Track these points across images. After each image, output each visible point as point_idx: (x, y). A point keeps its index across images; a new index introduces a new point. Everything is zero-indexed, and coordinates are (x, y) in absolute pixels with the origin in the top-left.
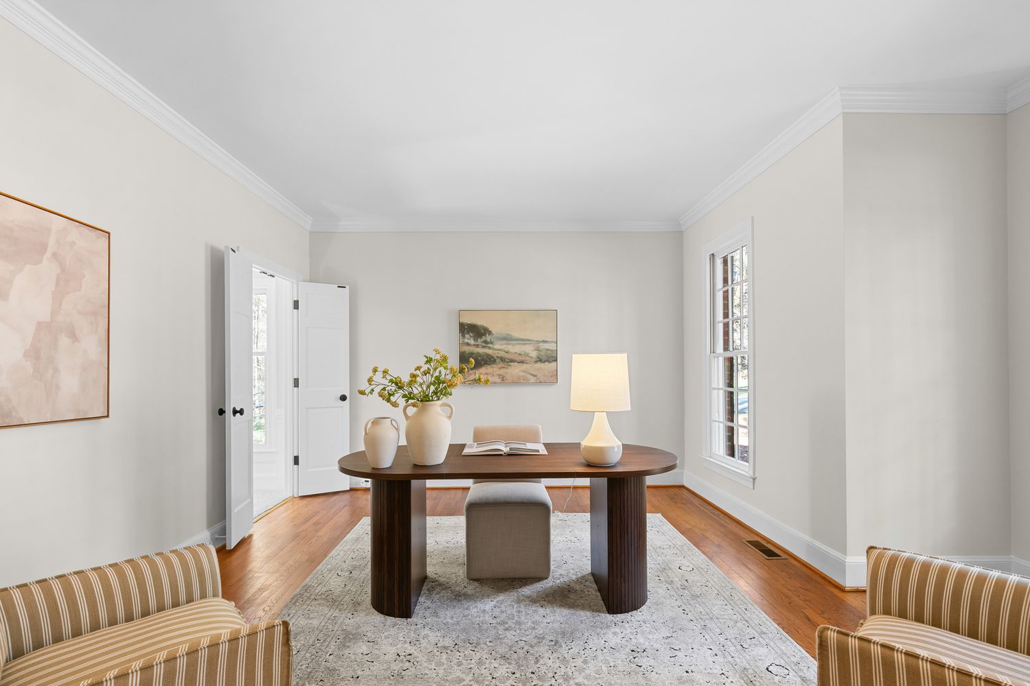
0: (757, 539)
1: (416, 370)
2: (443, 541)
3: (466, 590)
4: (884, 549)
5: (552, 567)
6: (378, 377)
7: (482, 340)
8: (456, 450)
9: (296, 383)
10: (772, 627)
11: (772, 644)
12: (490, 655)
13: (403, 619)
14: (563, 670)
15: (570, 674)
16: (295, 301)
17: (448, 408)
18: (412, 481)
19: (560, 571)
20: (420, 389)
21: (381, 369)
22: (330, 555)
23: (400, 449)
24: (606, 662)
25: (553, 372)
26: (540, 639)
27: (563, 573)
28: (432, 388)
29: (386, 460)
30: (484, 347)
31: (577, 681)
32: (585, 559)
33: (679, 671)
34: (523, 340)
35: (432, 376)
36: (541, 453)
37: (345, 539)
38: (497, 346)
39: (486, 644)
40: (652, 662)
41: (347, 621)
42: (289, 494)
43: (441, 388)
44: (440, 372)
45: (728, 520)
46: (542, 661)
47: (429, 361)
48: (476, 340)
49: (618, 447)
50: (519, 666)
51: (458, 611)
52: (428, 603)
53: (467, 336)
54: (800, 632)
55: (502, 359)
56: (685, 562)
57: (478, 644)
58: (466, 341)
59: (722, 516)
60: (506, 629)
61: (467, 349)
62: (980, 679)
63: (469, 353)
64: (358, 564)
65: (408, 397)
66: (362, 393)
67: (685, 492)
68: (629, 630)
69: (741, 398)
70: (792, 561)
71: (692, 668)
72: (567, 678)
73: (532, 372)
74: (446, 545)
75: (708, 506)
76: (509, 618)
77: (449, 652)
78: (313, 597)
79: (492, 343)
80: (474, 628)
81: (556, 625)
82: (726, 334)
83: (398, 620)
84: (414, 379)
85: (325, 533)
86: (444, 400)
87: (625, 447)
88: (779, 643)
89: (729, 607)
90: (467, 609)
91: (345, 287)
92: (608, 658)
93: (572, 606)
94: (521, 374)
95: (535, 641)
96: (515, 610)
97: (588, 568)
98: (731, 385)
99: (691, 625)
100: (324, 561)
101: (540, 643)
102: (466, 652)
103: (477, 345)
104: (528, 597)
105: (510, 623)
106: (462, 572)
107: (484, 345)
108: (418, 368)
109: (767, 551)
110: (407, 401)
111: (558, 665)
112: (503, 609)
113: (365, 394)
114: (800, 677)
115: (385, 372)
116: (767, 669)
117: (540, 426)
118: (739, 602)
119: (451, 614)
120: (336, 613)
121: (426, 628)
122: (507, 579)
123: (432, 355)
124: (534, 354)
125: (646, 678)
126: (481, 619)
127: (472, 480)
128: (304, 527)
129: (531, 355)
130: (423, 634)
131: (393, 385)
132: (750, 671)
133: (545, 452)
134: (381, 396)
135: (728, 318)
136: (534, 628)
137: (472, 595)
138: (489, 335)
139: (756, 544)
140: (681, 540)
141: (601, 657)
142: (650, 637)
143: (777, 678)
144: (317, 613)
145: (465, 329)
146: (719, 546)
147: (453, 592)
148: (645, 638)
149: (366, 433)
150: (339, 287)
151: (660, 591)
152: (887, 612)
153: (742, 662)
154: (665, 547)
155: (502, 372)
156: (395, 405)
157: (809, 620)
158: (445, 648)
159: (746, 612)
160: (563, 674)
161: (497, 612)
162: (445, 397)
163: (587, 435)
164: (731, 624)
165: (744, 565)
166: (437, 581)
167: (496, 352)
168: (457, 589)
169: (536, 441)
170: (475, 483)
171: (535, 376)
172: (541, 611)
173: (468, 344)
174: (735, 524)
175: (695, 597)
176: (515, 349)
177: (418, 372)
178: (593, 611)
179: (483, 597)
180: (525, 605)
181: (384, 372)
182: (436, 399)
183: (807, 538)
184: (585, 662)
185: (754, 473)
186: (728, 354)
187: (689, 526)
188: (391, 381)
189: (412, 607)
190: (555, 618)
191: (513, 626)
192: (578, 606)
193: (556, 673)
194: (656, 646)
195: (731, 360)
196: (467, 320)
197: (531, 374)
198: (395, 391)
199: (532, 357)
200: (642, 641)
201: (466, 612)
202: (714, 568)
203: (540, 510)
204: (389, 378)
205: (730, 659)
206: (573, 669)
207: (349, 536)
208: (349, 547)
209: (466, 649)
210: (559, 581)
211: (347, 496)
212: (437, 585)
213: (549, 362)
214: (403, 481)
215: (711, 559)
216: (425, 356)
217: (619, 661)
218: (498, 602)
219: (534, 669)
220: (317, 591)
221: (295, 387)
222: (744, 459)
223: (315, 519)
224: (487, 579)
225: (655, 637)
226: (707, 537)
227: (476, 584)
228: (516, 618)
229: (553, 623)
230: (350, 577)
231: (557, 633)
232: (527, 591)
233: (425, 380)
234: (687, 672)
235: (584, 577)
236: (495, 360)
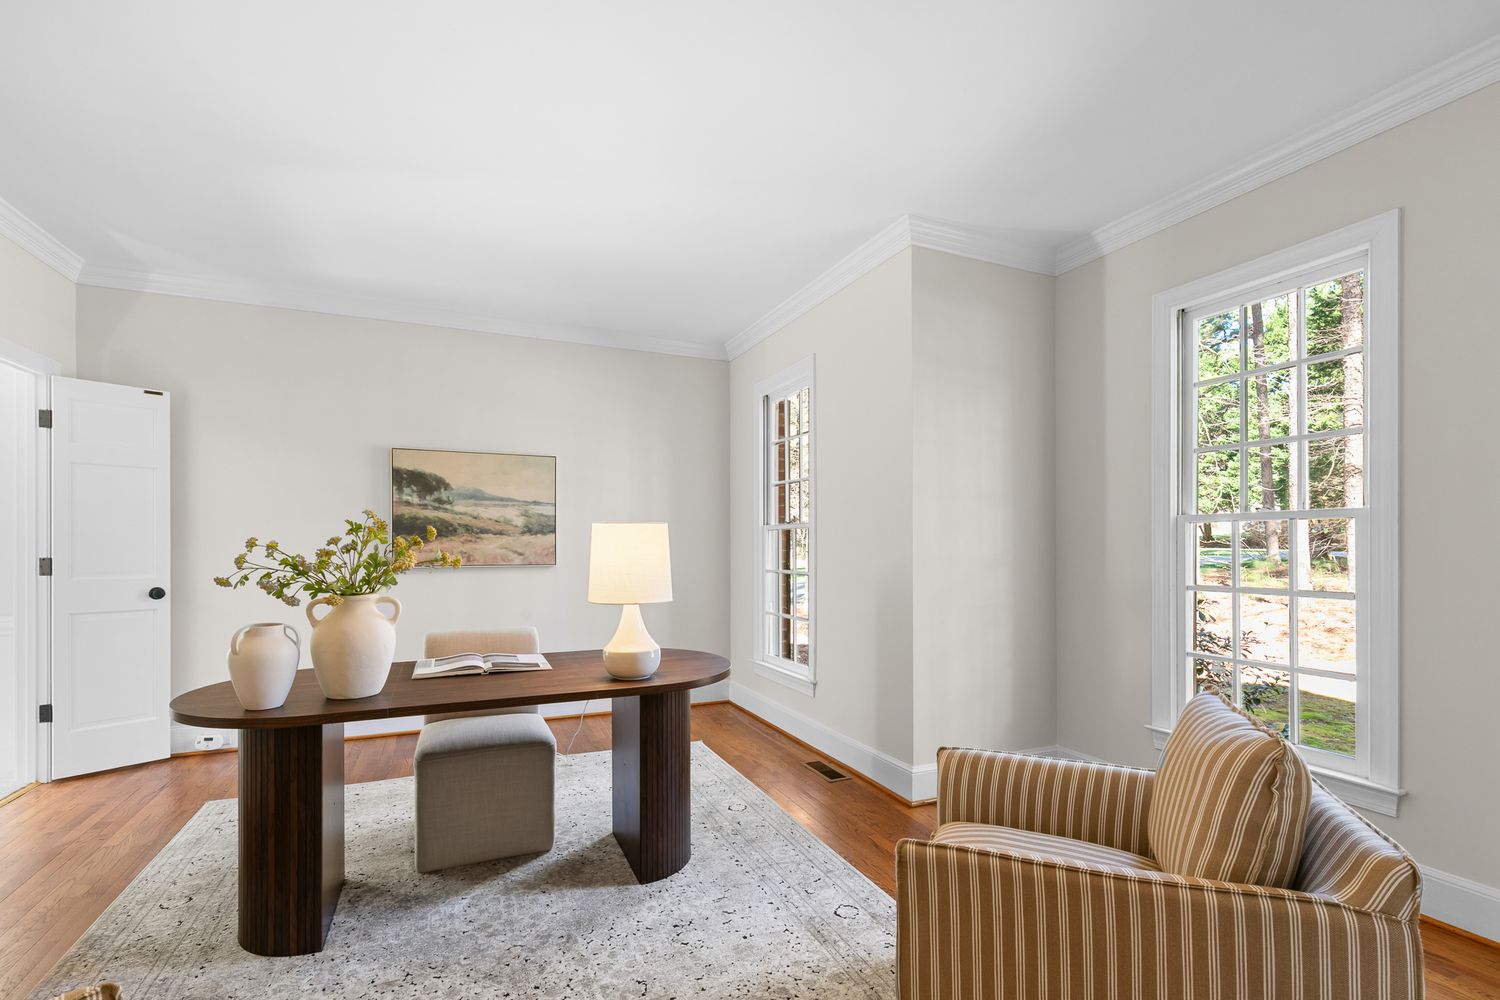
0: (818, 759)
1: (329, 543)
2: (370, 820)
3: (417, 890)
4: (954, 748)
5: (556, 834)
6: (257, 556)
7: (433, 497)
8: (402, 671)
9: (46, 567)
10: (839, 862)
11: (839, 882)
12: (466, 978)
13: (306, 956)
14: (581, 973)
15: (592, 976)
16: (41, 412)
17: (391, 605)
18: (324, 726)
19: (567, 837)
20: (338, 575)
21: (263, 541)
22: (141, 875)
23: (301, 675)
24: (642, 948)
25: (549, 549)
26: (544, 938)
27: (571, 839)
28: (362, 573)
29: (276, 695)
30: (436, 509)
31: (602, 983)
32: (603, 816)
33: (735, 939)
34: (502, 499)
35: (360, 555)
36: (542, 667)
37: (170, 844)
38: (458, 508)
39: (459, 964)
40: (701, 935)
41: (191, 982)
42: (28, 778)
43: (379, 574)
44: (376, 548)
45: (784, 740)
46: (549, 969)
47: (355, 529)
48: (421, 496)
49: (655, 652)
50: (515, 984)
51: (406, 924)
52: (352, 922)
53: (407, 490)
54: (868, 862)
55: (468, 529)
56: (736, 800)
57: (445, 966)
58: (405, 498)
59: (777, 735)
60: (491, 935)
61: (406, 511)
62: (1040, 864)
63: (411, 518)
64: (203, 883)
65: (315, 589)
66: (222, 582)
67: (731, 709)
68: (669, 900)
69: (799, 583)
70: (857, 780)
71: (750, 931)
72: (587, 983)
73: (515, 549)
74: (376, 826)
75: (761, 726)
76: (493, 918)
77: (396, 988)
78: (108, 955)
79: (450, 503)
80: (438, 944)
81: (567, 915)
82: (782, 500)
83: (297, 960)
84: (324, 559)
85: (122, 841)
86: (382, 592)
87: (665, 652)
88: (847, 880)
89: (790, 847)
90: (422, 918)
91: (160, 394)
92: (643, 943)
93: (589, 883)
94: (499, 551)
95: (537, 942)
96: (502, 904)
97: (606, 825)
98: (787, 566)
99: (746, 879)
100: (127, 889)
101: (544, 944)
102: (426, 983)
103: (425, 505)
104: (521, 883)
105: (496, 925)
106: (408, 865)
107: (437, 505)
108: (334, 541)
109: (829, 771)
110: (314, 596)
111: (573, 968)
112: (483, 907)
113: (229, 585)
114: (870, 913)
115: (271, 548)
116: (835, 913)
117: (535, 630)
118: (801, 840)
119: (394, 932)
120: (167, 972)
121: (352, 961)
122: (485, 862)
123: (361, 520)
124: (520, 522)
125: (694, 957)
126: (447, 929)
127: (423, 717)
128: (74, 834)
129: (514, 523)
130: (346, 972)
131: (288, 568)
132: (817, 920)
133: (548, 667)
134: (264, 587)
135: (784, 479)
136: (534, 925)
137: (429, 896)
138: (445, 489)
139: (817, 766)
140: (730, 771)
141: (633, 944)
142: (697, 903)
143: (846, 921)
144: (124, 979)
145: (402, 478)
146: (775, 774)
147: (394, 897)
148: (692, 906)
149: (234, 652)
150: (146, 392)
151: (707, 842)
152: (956, 818)
153: (807, 911)
154: (710, 784)
155: (467, 548)
156: (292, 602)
157: (876, 845)
158: (389, 984)
159: (810, 850)
160: (581, 978)
161: (473, 913)
162: (384, 588)
163: (612, 637)
164: (793, 867)
165: (805, 793)
166: (365, 884)
167: (457, 517)
168: (402, 891)
169: (530, 650)
170: (428, 722)
171: (520, 554)
172: (543, 899)
173: (408, 503)
174: (792, 744)
175: (750, 842)
176: (489, 513)
177: (332, 547)
178: (619, 884)
179: (448, 895)
180: (518, 896)
181: (269, 547)
182: (368, 591)
183: (873, 751)
184: (612, 955)
185: (815, 678)
186: (786, 527)
187: (737, 753)
188: (284, 562)
189: (324, 934)
190: (566, 903)
191: (501, 928)
192: (597, 882)
193: (571, 980)
194: (706, 913)
195: (787, 534)
196: (407, 464)
197: (516, 552)
198: (293, 578)
199: (516, 526)
200: (686, 910)
201: (421, 923)
202: (770, 802)
203: (538, 754)
204: (279, 557)
205: (794, 910)
206: (596, 968)
207: (179, 839)
208: (180, 857)
209: (426, 977)
210: (566, 852)
211: (166, 769)
212: (365, 891)
213: (543, 533)
214: (306, 727)
215: (766, 791)
216: (348, 522)
217: (659, 944)
218: (473, 898)
219: (539, 980)
220: (117, 944)
221: (42, 574)
222: (805, 660)
223: (96, 818)
224: (453, 868)
225: (703, 902)
226: (761, 765)
227: (435, 878)
228: (505, 916)
229: (561, 912)
230: (189, 908)
231: (569, 925)
232: (519, 874)
233: (347, 561)
234: (745, 937)
235: (603, 840)
236: (455, 530)
